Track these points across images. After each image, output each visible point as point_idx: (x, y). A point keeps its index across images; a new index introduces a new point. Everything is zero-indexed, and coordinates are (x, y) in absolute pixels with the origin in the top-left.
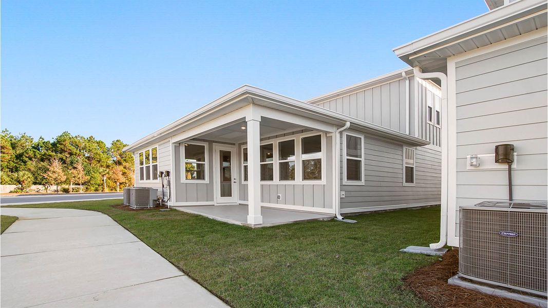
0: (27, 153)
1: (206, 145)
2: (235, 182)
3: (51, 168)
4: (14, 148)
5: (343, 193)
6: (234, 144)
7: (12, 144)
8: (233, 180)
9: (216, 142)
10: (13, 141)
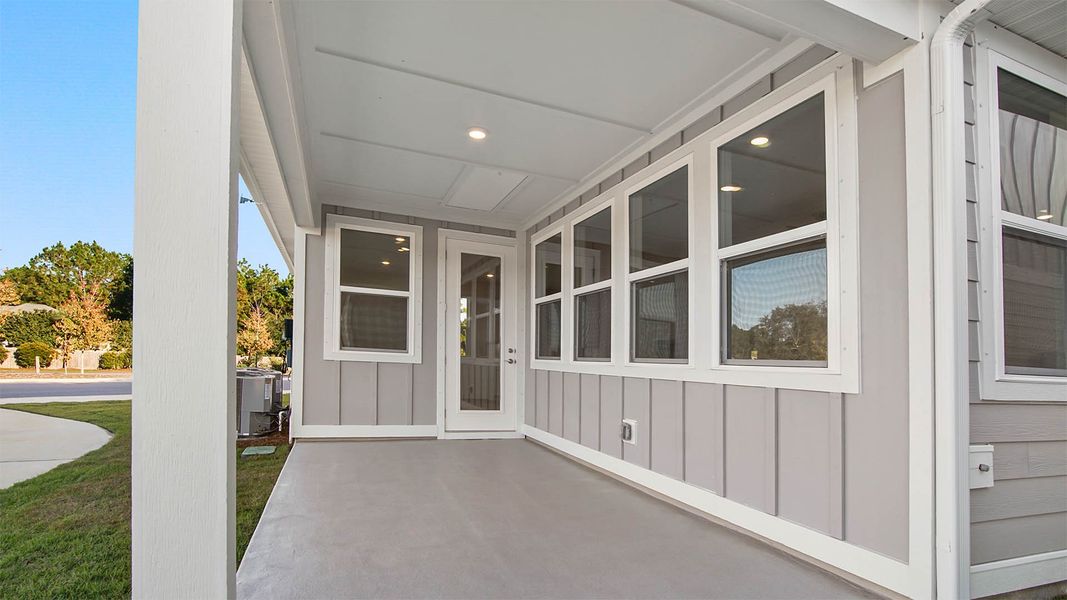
0: (267, 300)
1: (415, 234)
2: (511, 362)
3: (248, 325)
4: (250, 291)
5: (986, 454)
6: (511, 234)
7: (248, 284)
8: (504, 355)
9: (449, 225)
10: (252, 279)
